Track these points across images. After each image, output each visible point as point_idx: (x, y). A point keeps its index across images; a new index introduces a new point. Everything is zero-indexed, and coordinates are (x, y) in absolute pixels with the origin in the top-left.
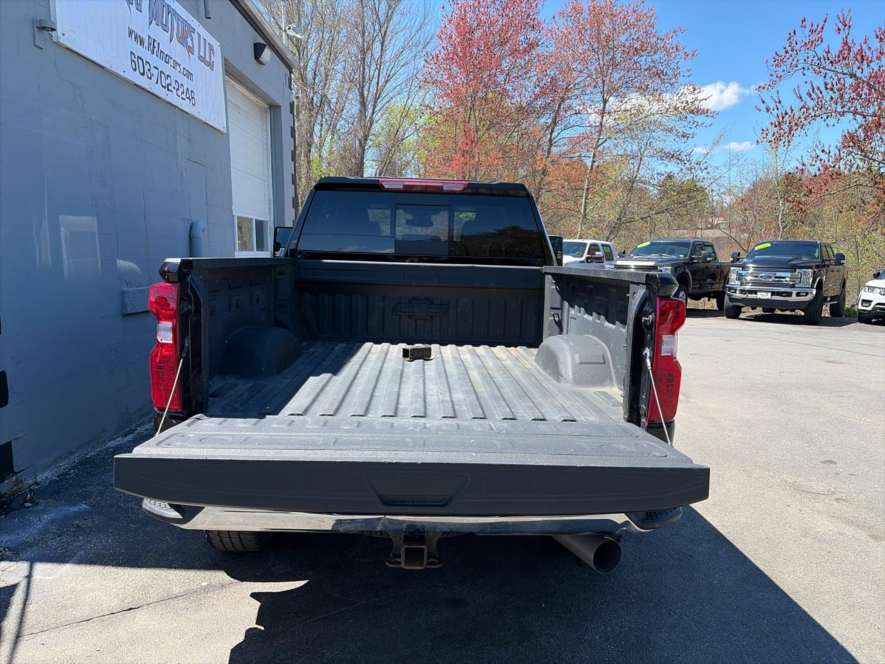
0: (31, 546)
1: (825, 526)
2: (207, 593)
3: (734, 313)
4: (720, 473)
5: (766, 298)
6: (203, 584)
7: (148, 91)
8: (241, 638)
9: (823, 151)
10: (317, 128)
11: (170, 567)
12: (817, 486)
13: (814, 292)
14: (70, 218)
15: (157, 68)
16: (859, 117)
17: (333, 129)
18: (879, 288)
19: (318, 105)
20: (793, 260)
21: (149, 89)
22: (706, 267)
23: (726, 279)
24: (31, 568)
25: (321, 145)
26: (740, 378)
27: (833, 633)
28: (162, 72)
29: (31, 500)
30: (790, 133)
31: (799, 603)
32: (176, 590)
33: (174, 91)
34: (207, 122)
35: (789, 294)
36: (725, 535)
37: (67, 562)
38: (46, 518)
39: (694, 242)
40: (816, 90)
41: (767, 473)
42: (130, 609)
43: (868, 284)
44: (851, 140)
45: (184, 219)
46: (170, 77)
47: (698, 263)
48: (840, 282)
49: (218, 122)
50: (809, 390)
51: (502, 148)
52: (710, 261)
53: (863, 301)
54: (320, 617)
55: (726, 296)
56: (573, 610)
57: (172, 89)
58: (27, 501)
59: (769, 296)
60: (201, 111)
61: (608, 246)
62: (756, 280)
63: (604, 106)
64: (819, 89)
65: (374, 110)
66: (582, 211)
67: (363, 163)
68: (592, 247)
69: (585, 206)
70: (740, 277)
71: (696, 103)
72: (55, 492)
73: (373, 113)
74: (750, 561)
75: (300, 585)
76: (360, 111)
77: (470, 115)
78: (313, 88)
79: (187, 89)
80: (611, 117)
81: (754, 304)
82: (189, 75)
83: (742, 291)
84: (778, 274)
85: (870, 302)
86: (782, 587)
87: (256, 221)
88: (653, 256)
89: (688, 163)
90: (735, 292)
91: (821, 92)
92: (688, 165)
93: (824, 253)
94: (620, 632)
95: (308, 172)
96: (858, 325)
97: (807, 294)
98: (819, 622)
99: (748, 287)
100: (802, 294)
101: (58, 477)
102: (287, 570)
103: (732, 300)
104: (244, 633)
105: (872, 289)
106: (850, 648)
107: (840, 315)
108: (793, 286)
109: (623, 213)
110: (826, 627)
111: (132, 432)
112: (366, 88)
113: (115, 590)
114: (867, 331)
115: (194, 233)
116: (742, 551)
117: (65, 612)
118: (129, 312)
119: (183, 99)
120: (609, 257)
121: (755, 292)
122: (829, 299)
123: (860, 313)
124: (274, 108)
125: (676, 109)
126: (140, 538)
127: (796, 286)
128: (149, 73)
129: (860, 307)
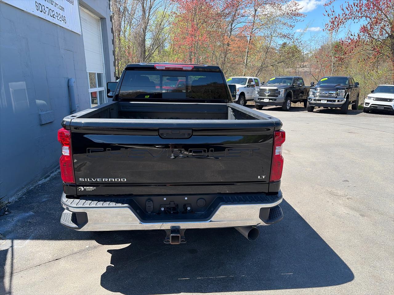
0: (10, 232)
1: (343, 210)
2: (89, 251)
3: (311, 110)
4: (302, 188)
5: (325, 103)
6: (86, 247)
7: (44, 19)
8: (105, 271)
9: (351, 35)
10: (123, 23)
11: (72, 239)
12: (340, 193)
13: (345, 100)
14: (14, 83)
15: (48, 8)
16: (368, 19)
17: (130, 23)
18: (373, 97)
19: (123, 11)
20: (337, 86)
21: (45, 18)
22: (300, 89)
23: (308, 94)
24: (12, 243)
25: (125, 31)
26: (312, 142)
27: (342, 258)
28: (50, 9)
29: (8, 211)
30: (338, 26)
31: (330, 245)
32: (76, 250)
33: (56, 17)
34: (72, 30)
35: (334, 101)
36: (301, 216)
37: (27, 239)
38: (16, 219)
39: (294, 78)
40: (350, 6)
41: (320, 187)
42: (57, 259)
43: (368, 96)
44: (364, 29)
45: (65, 78)
46: (54, 11)
47: (296, 87)
48: (357, 94)
49: (78, 30)
50: (340, 147)
51: (209, 33)
52: (301, 86)
53: (366, 103)
54: (137, 260)
55: (308, 102)
56: (240, 252)
57: (55, 17)
58: (6, 211)
59: (326, 102)
60: (69, 26)
61: (257, 79)
62: (321, 95)
63: (255, 13)
64: (351, 6)
65: (149, 14)
66: (245, 62)
67: (145, 40)
68: (250, 80)
69: (247, 60)
70: (314, 94)
71: (297, 10)
72: (18, 206)
73: (149, 15)
74: (311, 228)
75: (128, 246)
76: (143, 15)
77: (194, 17)
78: (120, 3)
79: (62, 16)
80: (258, 18)
81: (319, 105)
82: (62, 9)
83: (315, 100)
84: (330, 92)
85: (369, 103)
86: (323, 239)
87: (97, 73)
88: (276, 84)
89: (293, 40)
90: (312, 100)
91: (352, 8)
92: (292, 40)
93: (350, 82)
94: (258, 261)
95: (119, 45)
96: (364, 114)
97: (342, 101)
98: (337, 253)
99: (317, 98)
100: (340, 101)
101: (18, 199)
102: (122, 239)
103: (310, 104)
104: (106, 268)
105: (370, 98)
106: (348, 265)
107: (356, 109)
108: (336, 97)
109: (263, 63)
110: (340, 256)
111: (48, 176)
112: (145, 3)
113: (49, 251)
114: (367, 117)
115: (69, 84)
116: (308, 223)
117: (29, 262)
118: (43, 124)
119: (60, 21)
120: (257, 84)
121: (320, 100)
122: (351, 102)
123: (364, 108)
124: (102, 19)
125: (288, 14)
126: (58, 227)
127: (338, 97)
128: (44, 10)
129: (365, 106)
